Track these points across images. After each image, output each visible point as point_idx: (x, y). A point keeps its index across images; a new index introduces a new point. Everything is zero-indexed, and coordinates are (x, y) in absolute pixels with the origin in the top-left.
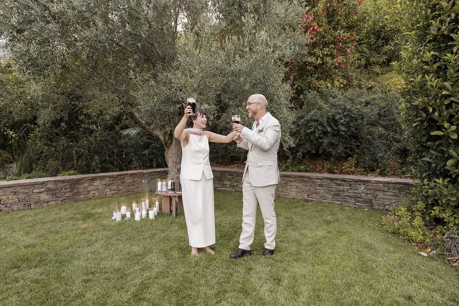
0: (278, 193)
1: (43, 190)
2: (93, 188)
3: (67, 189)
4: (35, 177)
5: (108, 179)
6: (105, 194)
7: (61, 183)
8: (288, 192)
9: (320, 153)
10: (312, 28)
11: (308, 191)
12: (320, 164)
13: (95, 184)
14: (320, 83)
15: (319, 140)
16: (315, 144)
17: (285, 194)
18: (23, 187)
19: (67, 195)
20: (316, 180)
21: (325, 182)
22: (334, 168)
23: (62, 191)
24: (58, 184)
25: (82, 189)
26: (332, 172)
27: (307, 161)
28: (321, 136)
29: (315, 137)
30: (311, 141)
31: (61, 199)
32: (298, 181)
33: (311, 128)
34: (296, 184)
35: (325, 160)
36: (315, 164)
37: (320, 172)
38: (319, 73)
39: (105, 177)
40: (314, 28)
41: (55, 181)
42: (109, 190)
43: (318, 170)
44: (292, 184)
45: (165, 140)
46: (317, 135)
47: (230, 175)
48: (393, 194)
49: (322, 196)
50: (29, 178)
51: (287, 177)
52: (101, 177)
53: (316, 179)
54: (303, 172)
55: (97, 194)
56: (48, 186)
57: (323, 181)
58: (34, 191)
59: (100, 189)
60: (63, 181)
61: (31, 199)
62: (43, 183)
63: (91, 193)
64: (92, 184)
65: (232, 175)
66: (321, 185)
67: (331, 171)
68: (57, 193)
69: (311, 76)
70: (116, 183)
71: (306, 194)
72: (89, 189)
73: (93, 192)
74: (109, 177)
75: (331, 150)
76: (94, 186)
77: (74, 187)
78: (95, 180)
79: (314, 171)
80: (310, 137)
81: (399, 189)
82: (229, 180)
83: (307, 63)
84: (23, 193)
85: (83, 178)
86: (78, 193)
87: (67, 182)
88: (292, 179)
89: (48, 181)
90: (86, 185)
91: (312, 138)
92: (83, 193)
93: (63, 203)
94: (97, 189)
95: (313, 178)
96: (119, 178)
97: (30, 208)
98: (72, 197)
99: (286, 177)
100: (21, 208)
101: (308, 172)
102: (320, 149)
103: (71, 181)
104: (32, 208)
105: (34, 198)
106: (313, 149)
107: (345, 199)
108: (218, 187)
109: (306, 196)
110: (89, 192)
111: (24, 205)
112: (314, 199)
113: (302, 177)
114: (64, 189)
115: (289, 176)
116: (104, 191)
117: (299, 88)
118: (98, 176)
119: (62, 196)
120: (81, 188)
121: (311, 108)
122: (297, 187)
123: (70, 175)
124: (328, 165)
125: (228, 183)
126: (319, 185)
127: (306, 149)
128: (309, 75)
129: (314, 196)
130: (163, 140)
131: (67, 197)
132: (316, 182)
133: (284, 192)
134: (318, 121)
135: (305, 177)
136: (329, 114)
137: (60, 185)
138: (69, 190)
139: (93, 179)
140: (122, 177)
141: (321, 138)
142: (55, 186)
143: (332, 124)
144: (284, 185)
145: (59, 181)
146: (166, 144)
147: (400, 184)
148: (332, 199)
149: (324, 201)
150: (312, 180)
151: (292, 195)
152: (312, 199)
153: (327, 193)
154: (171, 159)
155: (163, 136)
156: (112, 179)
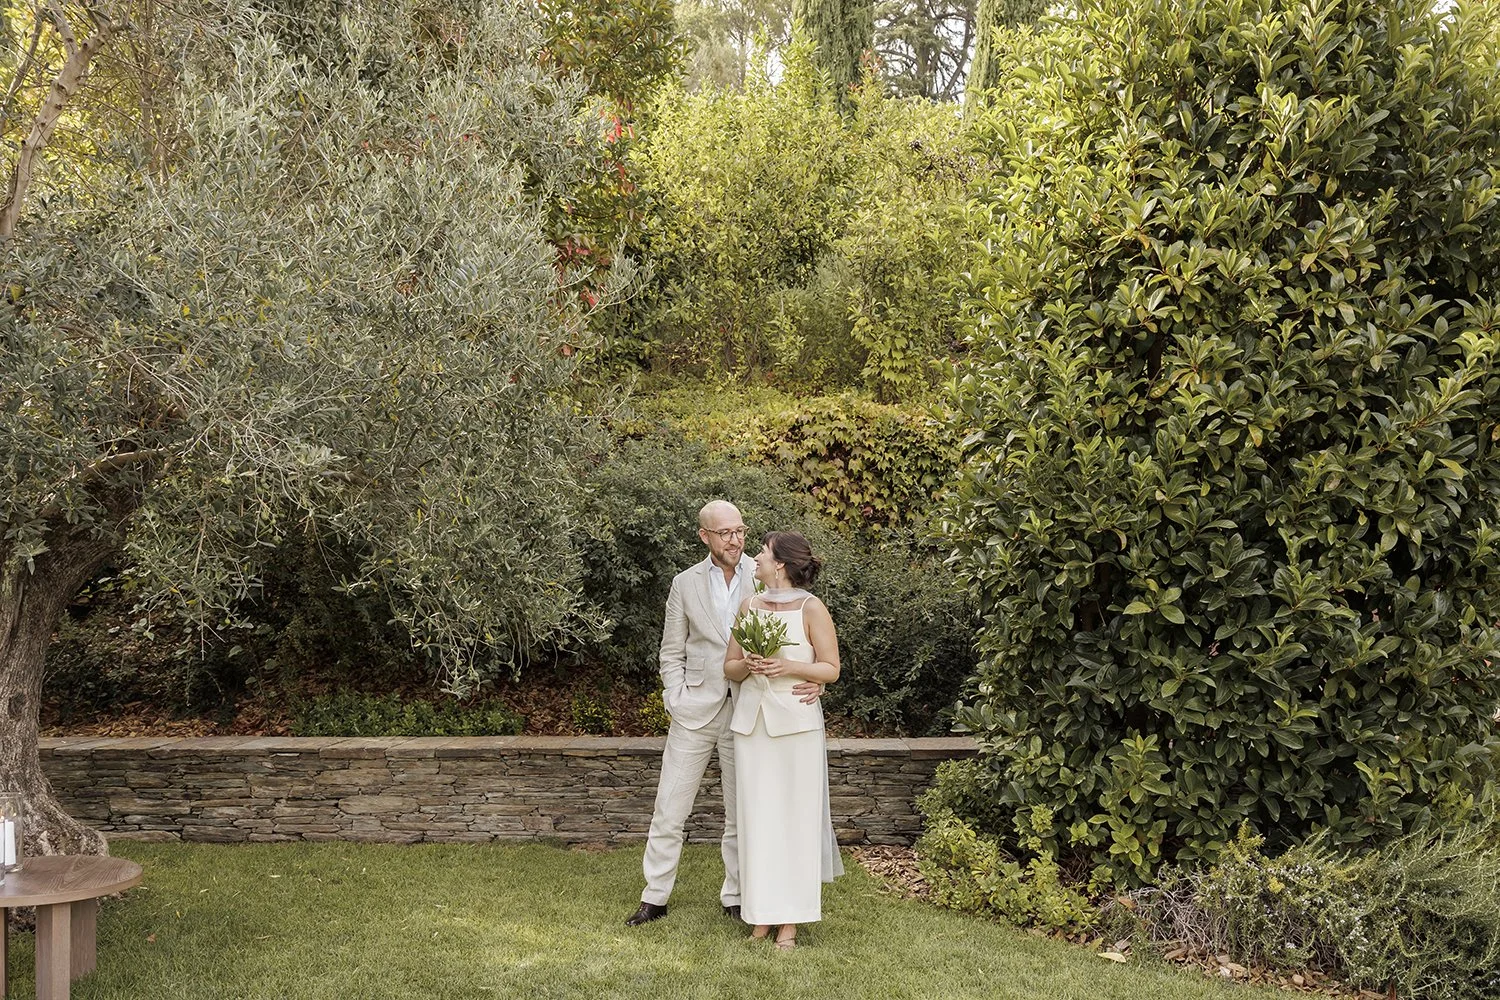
0: (419, 825)
8: (468, 818)
11: (557, 805)
17: (451, 826)
20: (589, 764)
21: (622, 768)
26: (603, 731)
32: (511, 772)
34: (503, 783)
37: (554, 730)
44: (483, 784)
47: (144, 769)
48: (856, 790)
49: (614, 818)
51: (465, 759)
53: (587, 758)
57: (615, 764)
65: (165, 769)
66: (607, 781)
71: (548, 820)
81: (873, 772)
82: (141, 791)
88: (483, 764)
95: (575, 757)
99: (458, 758)
107: (701, 819)
109: (546, 825)
112: (582, 835)
113: (530, 753)
115: (477, 755)
122: (508, 795)
125: (136, 807)
126: (601, 779)
129: (583, 821)
132: (587, 770)
133: (451, 820)
135: (543, 753)
144: (451, 790)
147: (876, 757)
149: (620, 835)
151: (484, 828)
152: (572, 835)
153: (634, 806)
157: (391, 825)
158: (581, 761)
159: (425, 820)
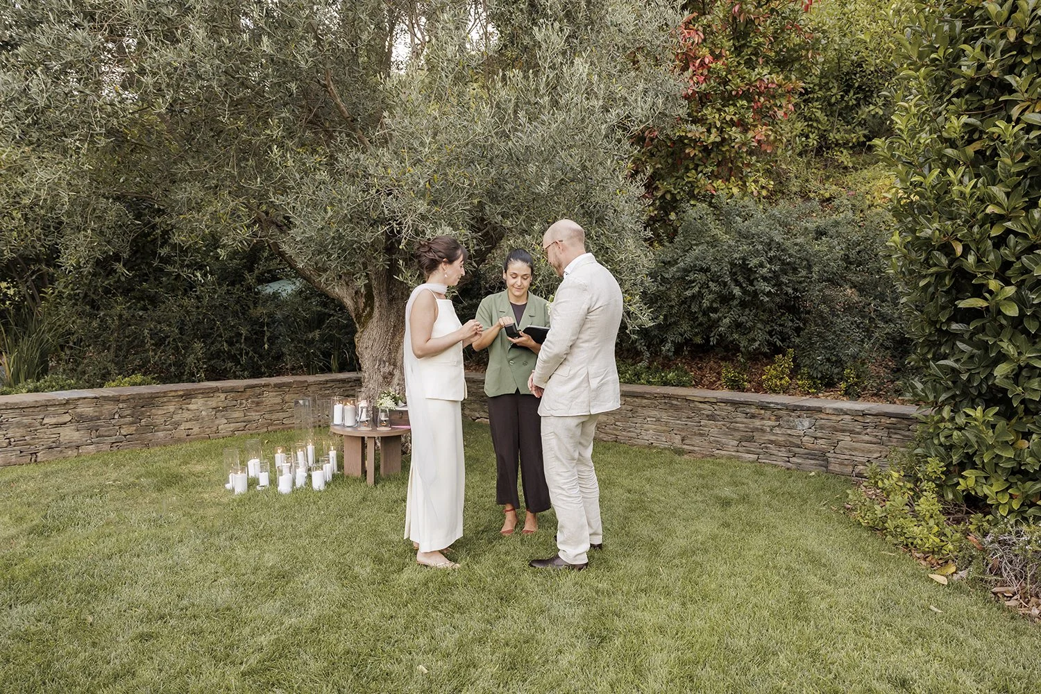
0: (615, 432)
1: (67, 418)
2: (187, 415)
3: (125, 417)
4: (51, 388)
5: (223, 396)
6: (214, 429)
7: (109, 402)
8: (638, 431)
9: (711, 343)
10: (699, 60)
11: (683, 429)
12: (711, 369)
13: (190, 407)
14: (714, 185)
15: (711, 315)
16: (701, 324)
17: (629, 434)
18: (18, 411)
19: (124, 432)
20: (701, 406)
21: (721, 410)
22: (743, 379)
23: (113, 422)
24: (102, 405)
25: (160, 417)
26: (739, 388)
27: (684, 361)
28: (715, 305)
29: (700, 307)
30: (693, 318)
31: (110, 440)
32: (660, 407)
33: (693, 287)
34: (656, 413)
35: (723, 359)
36: (700, 369)
37: (711, 386)
38: (713, 163)
39: (217, 390)
40: (703, 61)
41: (96, 398)
42: (226, 421)
43: (707, 383)
44: (646, 412)
45: (356, 309)
46: (706, 303)
48: (874, 440)
49: (715, 441)
50: (36, 390)
51: (637, 397)
52: (207, 391)
53: (701, 402)
54: (673, 386)
55: (196, 430)
56: (78, 410)
57: (716, 407)
58: (45, 422)
59: (203, 418)
60: (116, 400)
61: (38, 438)
62: (68, 402)
63: (182, 427)
64: (184, 407)
66: (711, 417)
67: (735, 385)
68: (102, 426)
69: (696, 170)
70: (241, 404)
71: (678, 437)
72: (176, 418)
73: (188, 425)
74: (225, 391)
75: (736, 336)
76: (188, 410)
77: (142, 413)
78: (192, 398)
79: (698, 383)
80: (690, 307)
81: (888, 428)
83: (686, 141)
84: (19, 425)
85: (164, 392)
86: (152, 428)
87: (124, 401)
88: (646, 401)
89: (79, 399)
90: (171, 408)
91: (694, 309)
92: (162, 427)
93: (115, 449)
94: (197, 419)
95: (693, 401)
96: (249, 392)
97: (36, 461)
98: (137, 436)
99: (634, 396)
100: (13, 459)
101: (683, 386)
102: (712, 335)
103: (133, 399)
104: (39, 460)
105: (46, 437)
106: (696, 334)
107: (767, 448)
108: (478, 418)
109: (677, 440)
110: (178, 424)
111: (21, 452)
112: (696, 449)
113: (670, 397)
114: (116, 417)
115: (641, 396)
116: (213, 422)
117: (668, 197)
118: (200, 389)
119: (112, 432)
120: (158, 415)
121: (694, 242)
122: (658, 420)
123: (135, 384)
124: (729, 372)
126: (708, 416)
127: (682, 336)
128: (691, 166)
129: (697, 440)
130: (352, 308)
131: (125, 436)
132: (700, 409)
133: (629, 431)
134: (708, 270)
135: (676, 398)
136: (735, 256)
137: (109, 407)
138: (129, 419)
139: (188, 396)
140: (257, 391)
141: (715, 311)
142: (97, 409)
143: (740, 279)
144: (630, 414)
145: (106, 399)
146: (359, 316)
147: (890, 418)
148: (735, 449)
149: (717, 451)
150: (692, 405)
151: (645, 438)
152: (692, 448)
153: (726, 434)
154: (368, 350)
155: (352, 298)
156: (232, 394)
157: (603, 431)
158: (697, 403)
159: (617, 430)
